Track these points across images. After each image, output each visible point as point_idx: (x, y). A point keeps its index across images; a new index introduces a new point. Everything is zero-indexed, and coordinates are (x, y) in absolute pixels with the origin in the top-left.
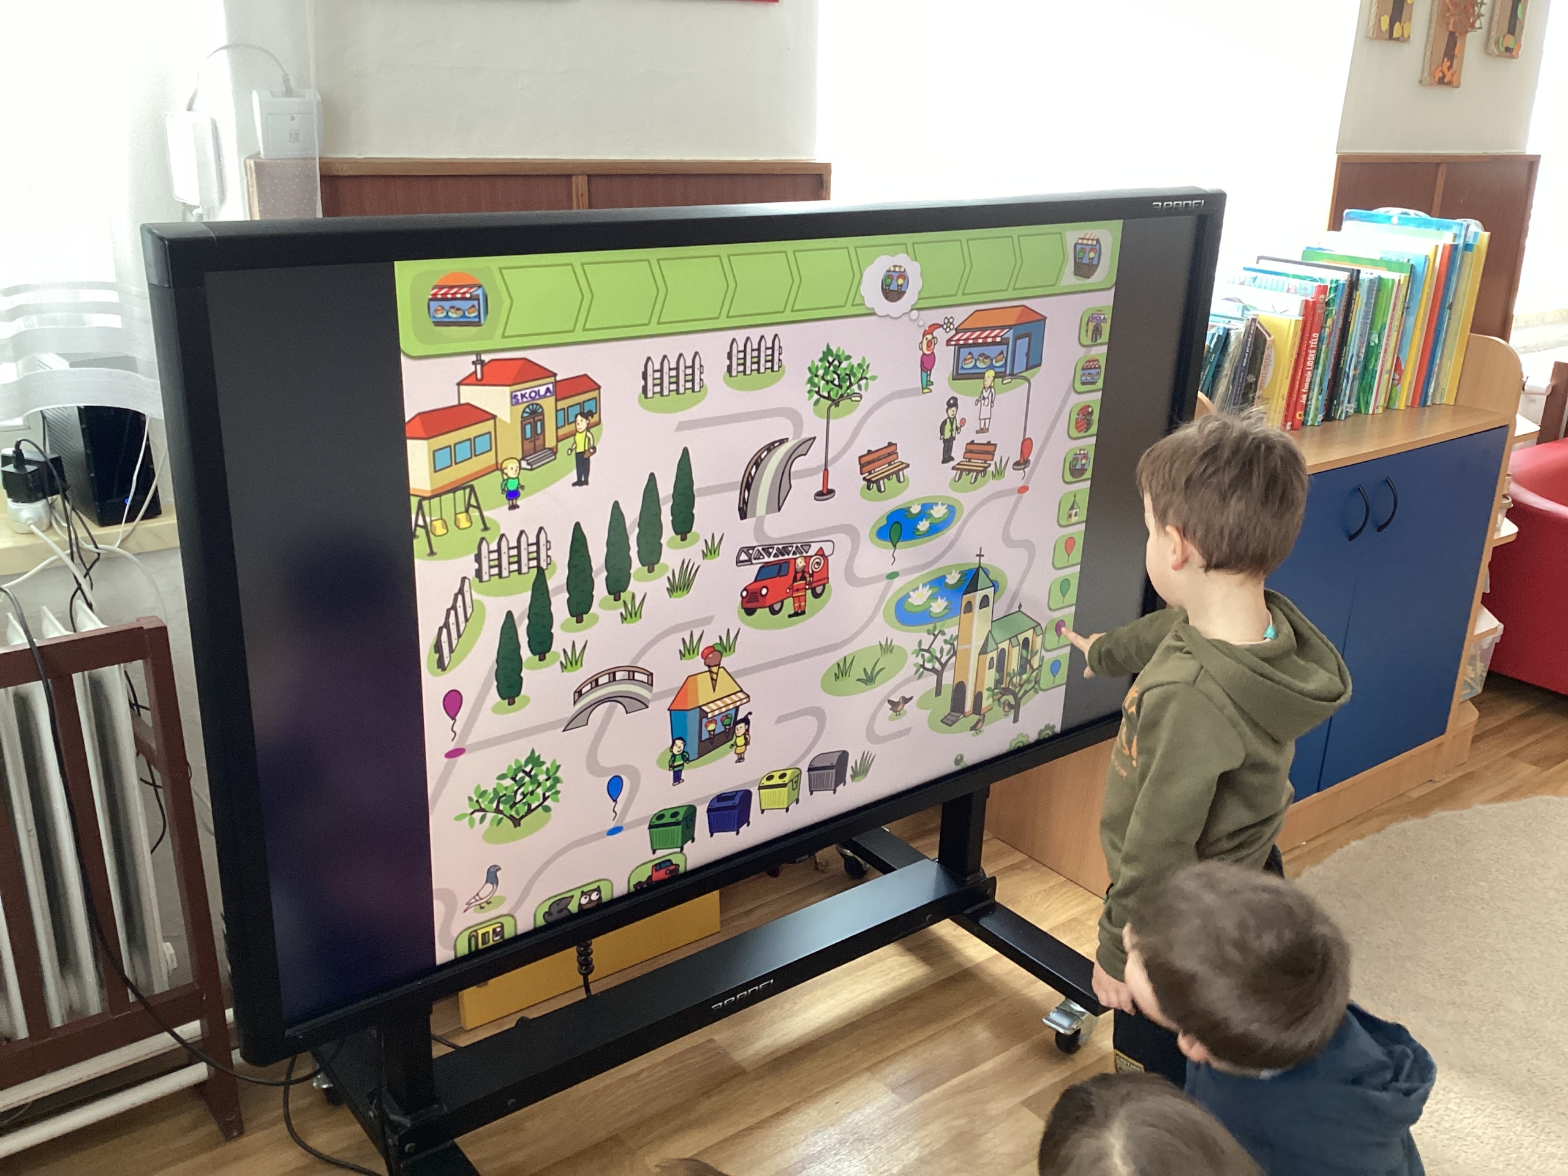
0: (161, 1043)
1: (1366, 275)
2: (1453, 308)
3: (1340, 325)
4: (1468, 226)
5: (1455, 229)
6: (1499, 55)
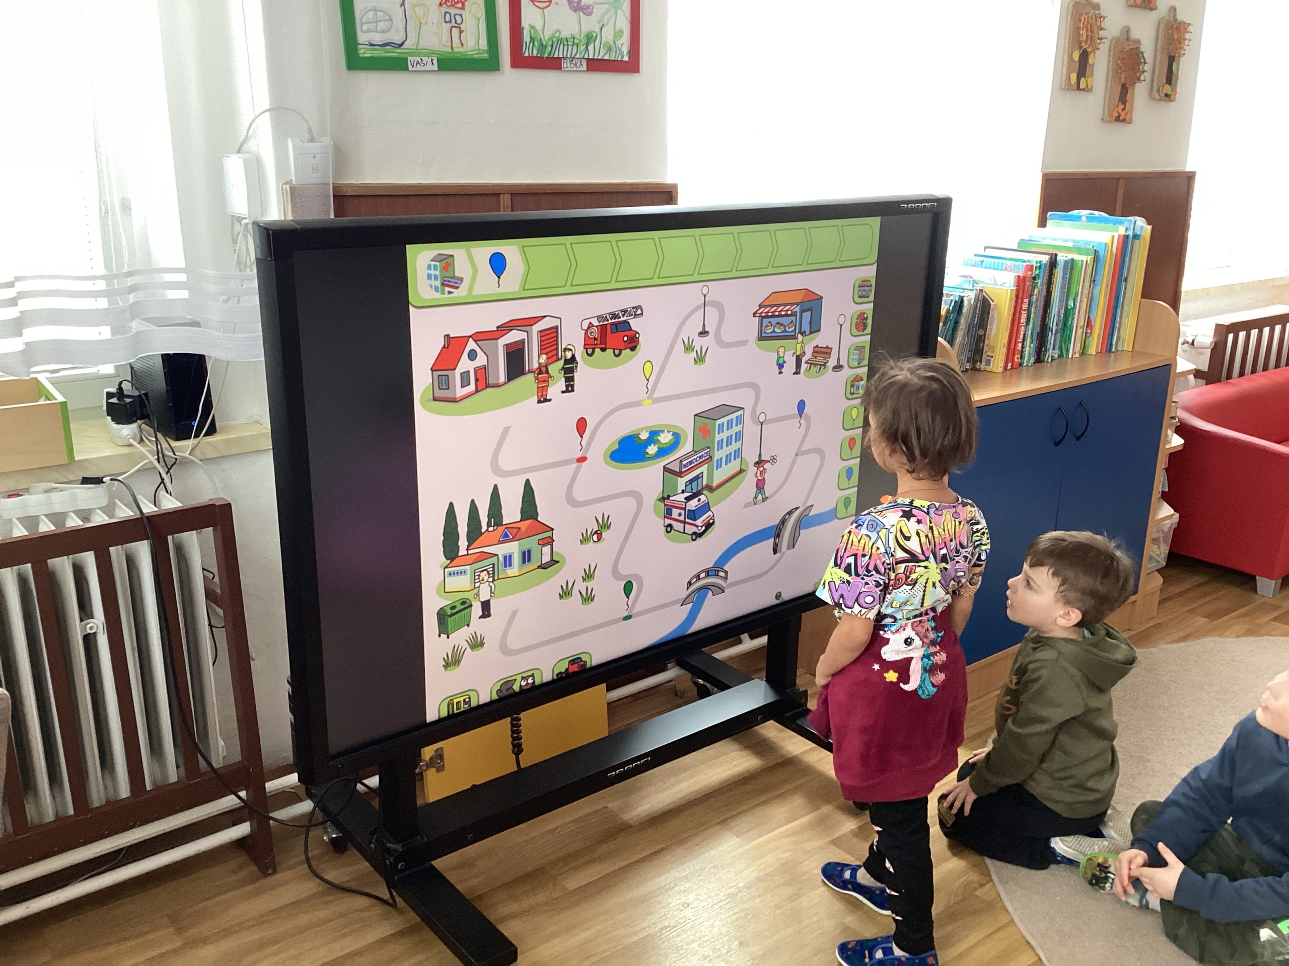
1: (1061, 258)
2: (1129, 280)
3: (1044, 293)
4: (1136, 222)
5: (1126, 224)
6: (1161, 100)
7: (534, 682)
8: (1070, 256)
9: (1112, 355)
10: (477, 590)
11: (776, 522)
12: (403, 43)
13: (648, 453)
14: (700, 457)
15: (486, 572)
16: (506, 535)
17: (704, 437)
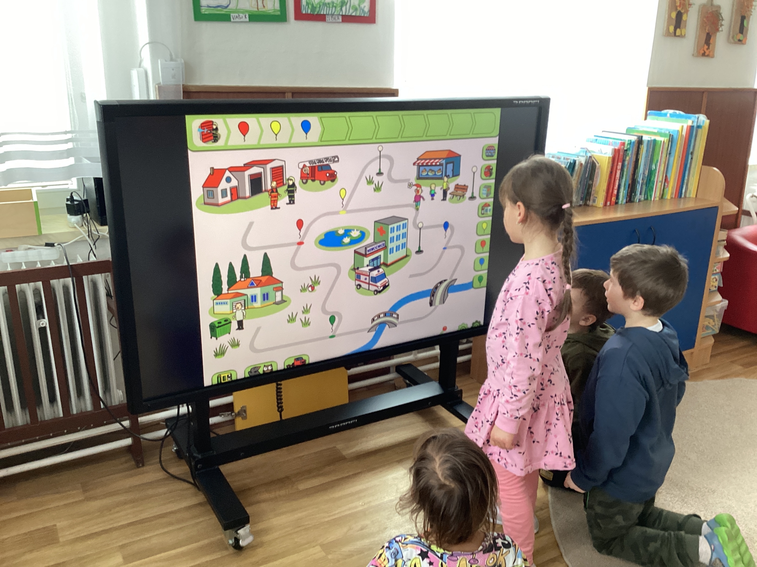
0: (115, 427)
1: (646, 138)
2: (694, 154)
3: (634, 160)
4: (698, 118)
5: (693, 118)
6: (735, 43)
7: (272, 369)
8: (653, 138)
9: (682, 200)
10: (234, 314)
11: (432, 287)
12: (228, 6)
13: (344, 242)
14: (379, 246)
15: (240, 304)
16: (252, 284)
17: (381, 234)
